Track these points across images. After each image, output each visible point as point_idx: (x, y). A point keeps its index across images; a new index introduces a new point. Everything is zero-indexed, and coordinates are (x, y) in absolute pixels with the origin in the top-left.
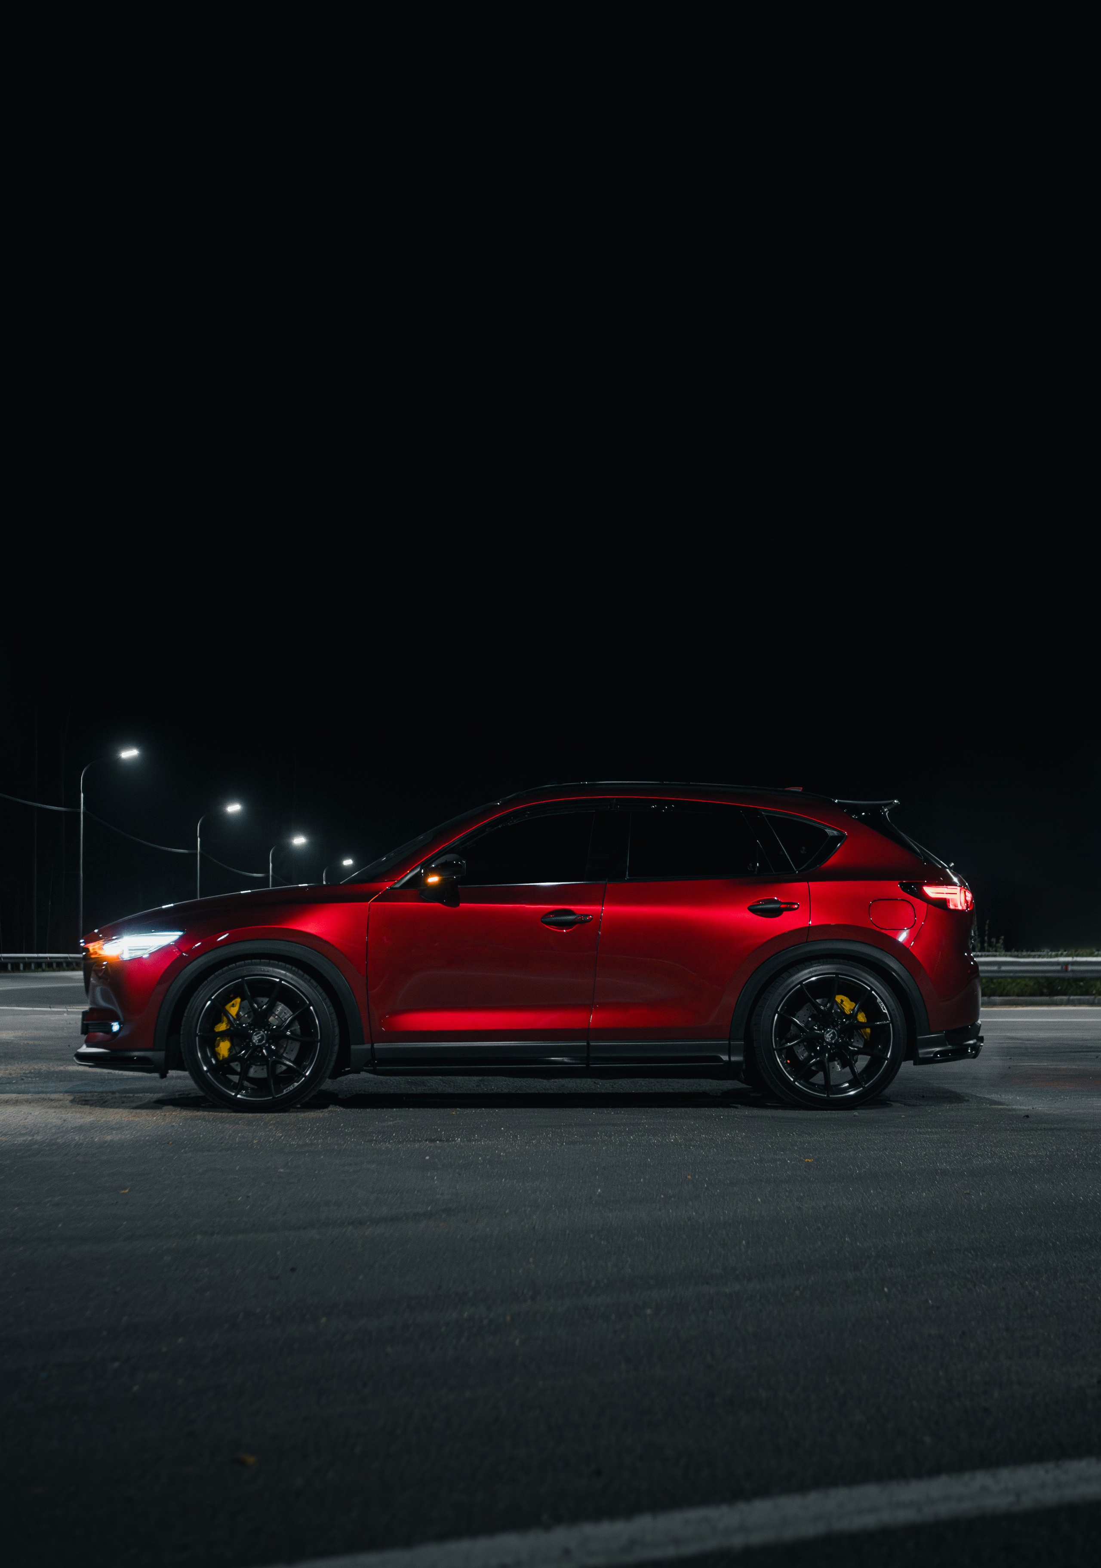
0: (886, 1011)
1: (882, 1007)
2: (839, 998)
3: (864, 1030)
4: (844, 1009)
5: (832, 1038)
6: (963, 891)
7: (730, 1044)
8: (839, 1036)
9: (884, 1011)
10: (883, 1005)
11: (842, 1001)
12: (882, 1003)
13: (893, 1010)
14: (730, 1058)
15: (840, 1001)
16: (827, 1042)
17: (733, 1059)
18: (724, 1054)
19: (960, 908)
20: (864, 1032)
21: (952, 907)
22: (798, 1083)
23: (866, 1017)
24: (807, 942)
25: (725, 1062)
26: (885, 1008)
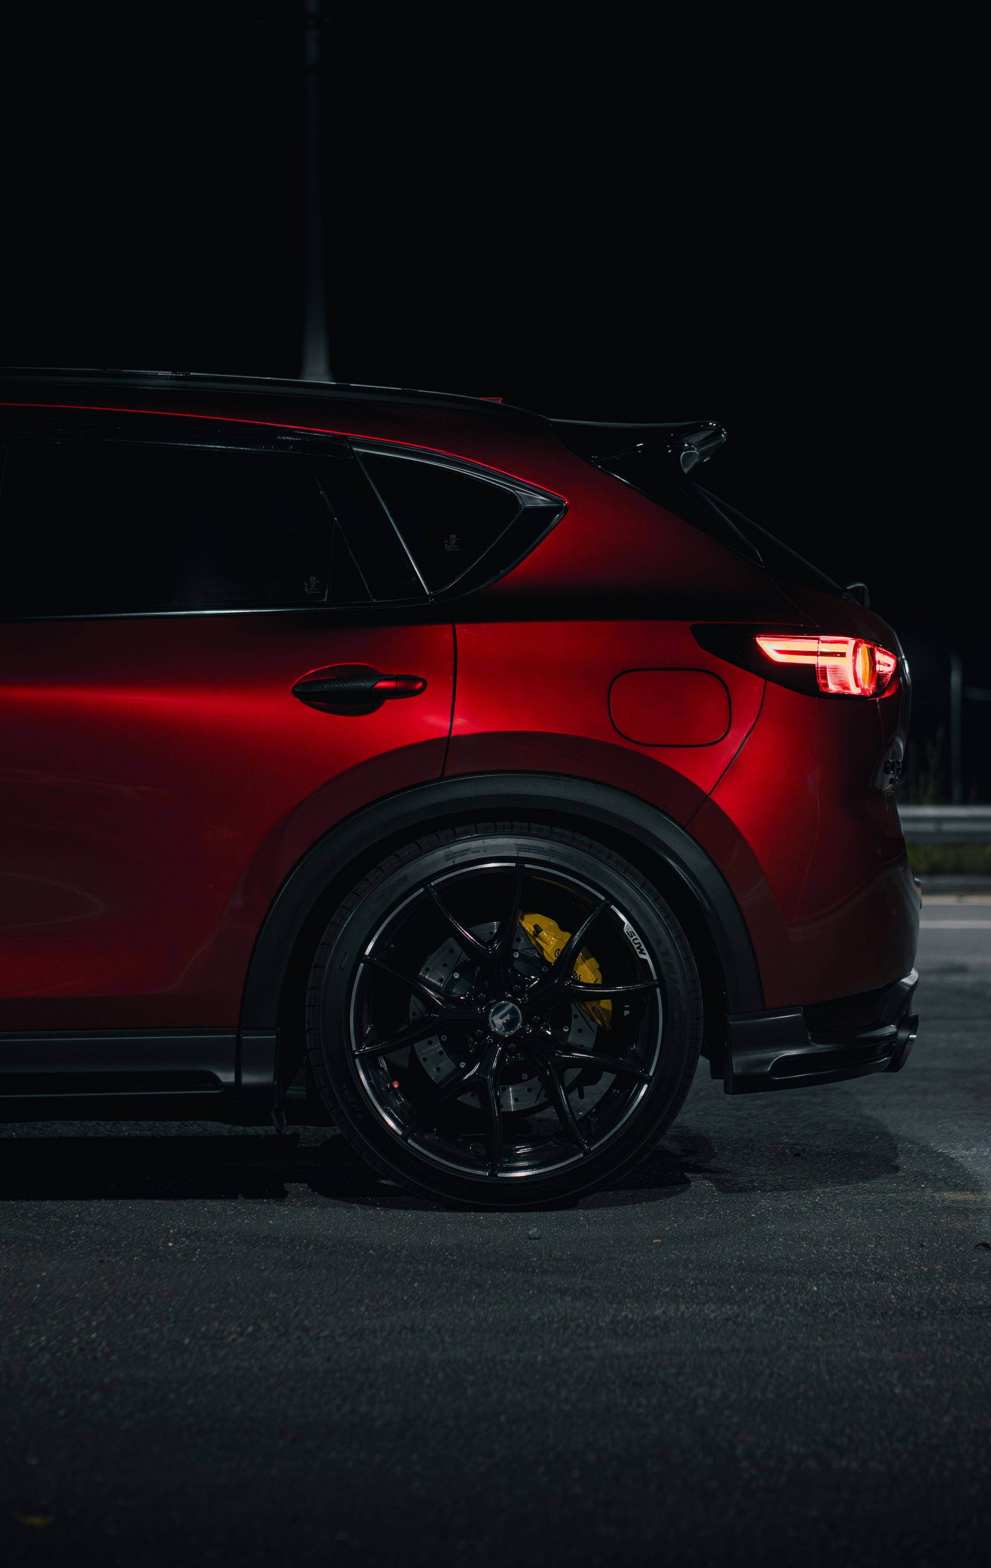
0: (647, 957)
1: (636, 946)
2: (529, 923)
3: (594, 1004)
4: (542, 949)
5: (509, 1025)
6: (863, 648)
7: (238, 1040)
8: (527, 1020)
9: (641, 956)
10: (639, 941)
11: (538, 929)
12: (637, 936)
13: (666, 953)
14: (238, 1077)
15: (533, 929)
16: (495, 1035)
17: (248, 1079)
18: (225, 1069)
19: (855, 691)
20: (594, 1008)
21: (833, 688)
22: (415, 1140)
23: (600, 969)
24: (442, 778)
25: (227, 1086)
26: (643, 947)
